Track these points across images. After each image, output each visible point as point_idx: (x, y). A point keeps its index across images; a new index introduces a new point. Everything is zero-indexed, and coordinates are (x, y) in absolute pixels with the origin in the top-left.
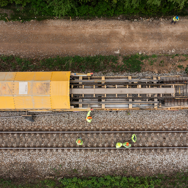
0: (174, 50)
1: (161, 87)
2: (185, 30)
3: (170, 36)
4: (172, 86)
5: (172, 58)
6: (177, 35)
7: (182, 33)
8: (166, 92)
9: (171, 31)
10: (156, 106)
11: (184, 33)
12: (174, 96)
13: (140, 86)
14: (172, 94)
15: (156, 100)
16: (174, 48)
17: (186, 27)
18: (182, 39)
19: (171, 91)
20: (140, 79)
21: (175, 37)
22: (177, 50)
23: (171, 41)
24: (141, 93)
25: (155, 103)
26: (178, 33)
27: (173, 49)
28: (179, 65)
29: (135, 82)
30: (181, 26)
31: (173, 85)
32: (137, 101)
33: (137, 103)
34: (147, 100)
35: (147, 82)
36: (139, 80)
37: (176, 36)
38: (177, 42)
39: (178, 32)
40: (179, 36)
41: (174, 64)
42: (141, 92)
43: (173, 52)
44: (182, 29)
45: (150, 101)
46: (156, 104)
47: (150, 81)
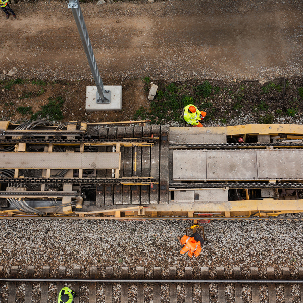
0: (14, 70)
1: (82, 149)
2: (50, 24)
3: (11, 37)
4: (115, 147)
5: (6, 87)
6: (30, 35)
7: (42, 32)
8: (94, 165)
9: (16, 27)
10: (67, 205)
11: (48, 31)
12: (117, 177)
13: (22, 147)
14: (113, 171)
15: (67, 188)
16: (15, 65)
17: (54, 19)
18: (39, 46)
19: (111, 161)
20: (29, 129)
21: (24, 41)
22: (22, 71)
23: (11, 50)
24: (23, 167)
25: (64, 198)
26: (33, 31)
27: (14, 68)
28: (22, 106)
29: (14, 137)
30: (41, 16)
31: (118, 145)
32: (15, 190)
33: (13, 197)
34: (43, 187)
35: (47, 137)
36: (27, 131)
37: (27, 38)
38: (25, 53)
39: (32, 28)
40: (34, 37)
41: (11, 104)
42: (23, 163)
43: (10, 73)
44: (43, 21)
45: (51, 191)
46: (66, 200)
47: (57, 135)
